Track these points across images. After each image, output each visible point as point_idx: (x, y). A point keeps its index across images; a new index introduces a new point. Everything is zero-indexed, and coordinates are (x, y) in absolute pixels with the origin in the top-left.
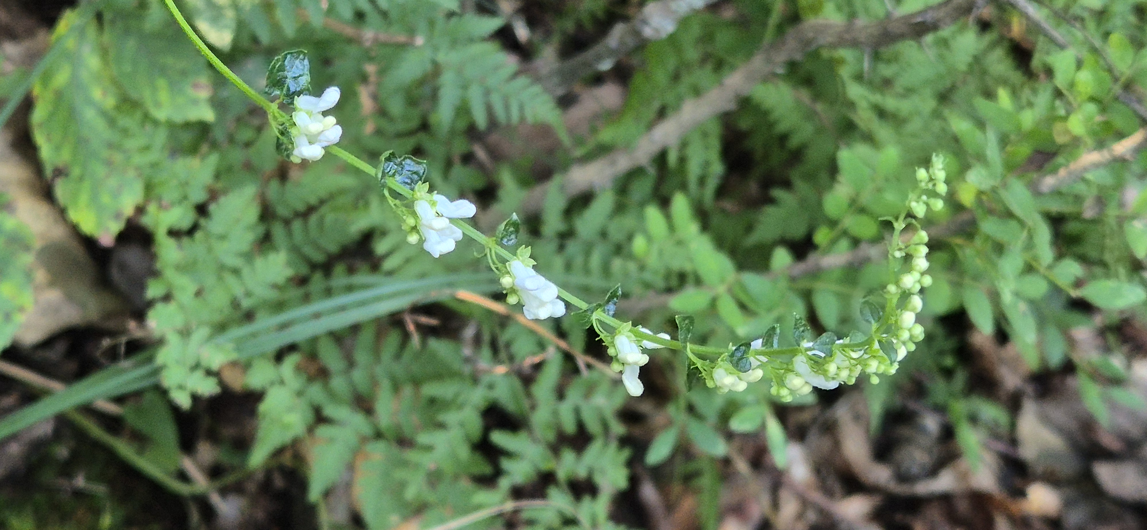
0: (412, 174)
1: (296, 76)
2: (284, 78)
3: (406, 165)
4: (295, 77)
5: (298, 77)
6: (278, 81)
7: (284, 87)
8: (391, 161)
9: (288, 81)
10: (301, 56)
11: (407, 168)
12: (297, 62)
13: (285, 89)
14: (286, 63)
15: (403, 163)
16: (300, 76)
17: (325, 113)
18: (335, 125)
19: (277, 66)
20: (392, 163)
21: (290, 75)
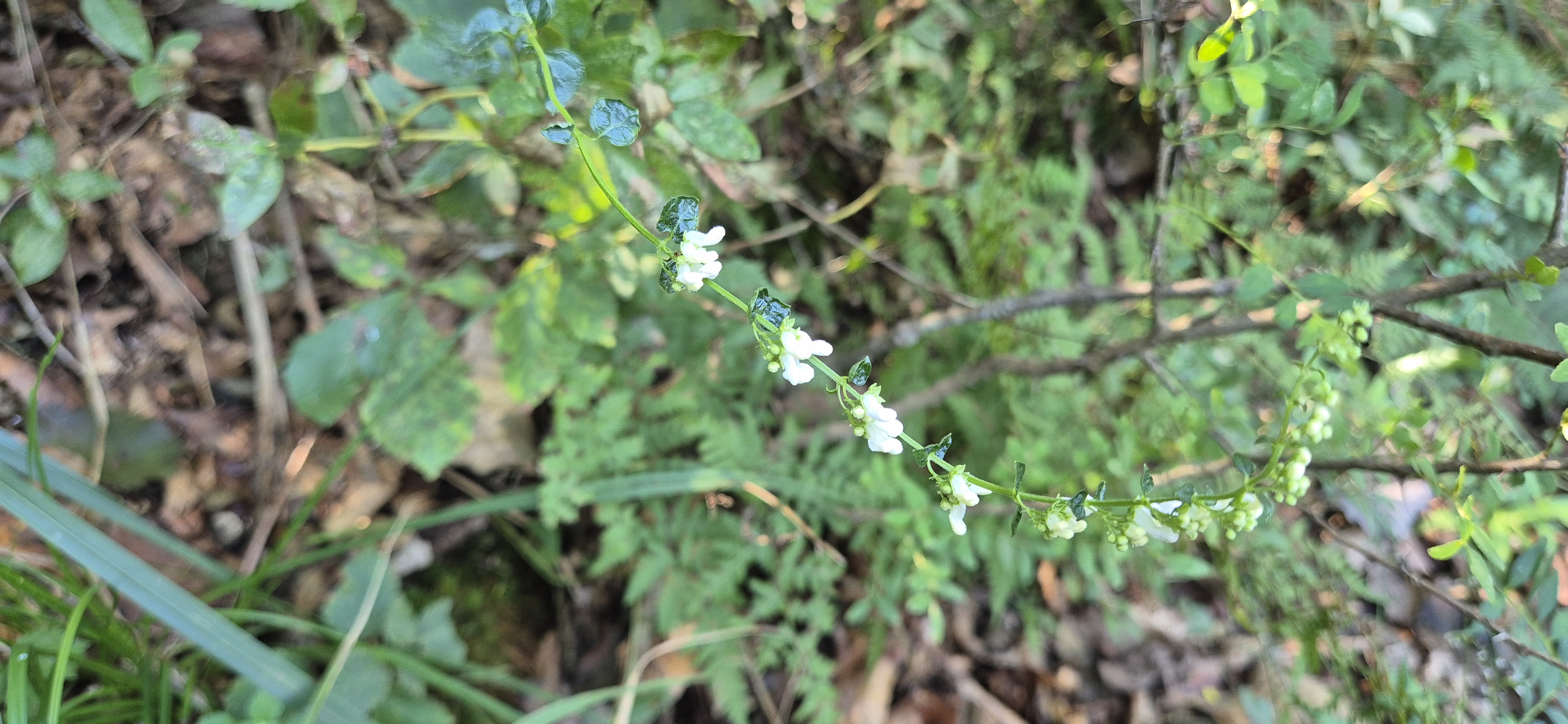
0: (777, 316)
1: (687, 218)
2: (676, 218)
3: (773, 307)
4: (685, 220)
5: (689, 220)
6: (671, 220)
7: (675, 226)
8: (763, 298)
9: (679, 221)
10: (694, 204)
11: (774, 309)
12: (689, 207)
13: (675, 228)
14: (680, 205)
15: (771, 304)
16: (690, 220)
17: (708, 248)
18: (716, 260)
19: (672, 206)
20: (763, 300)
21: (681, 217)
